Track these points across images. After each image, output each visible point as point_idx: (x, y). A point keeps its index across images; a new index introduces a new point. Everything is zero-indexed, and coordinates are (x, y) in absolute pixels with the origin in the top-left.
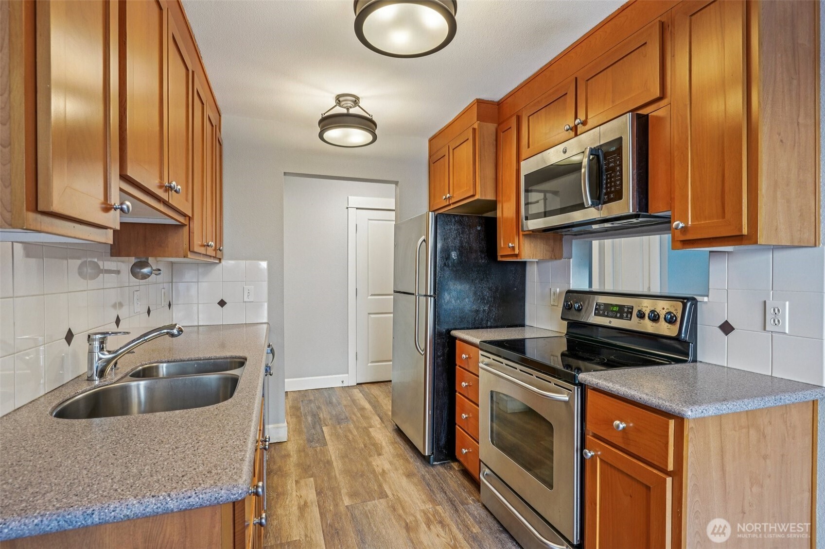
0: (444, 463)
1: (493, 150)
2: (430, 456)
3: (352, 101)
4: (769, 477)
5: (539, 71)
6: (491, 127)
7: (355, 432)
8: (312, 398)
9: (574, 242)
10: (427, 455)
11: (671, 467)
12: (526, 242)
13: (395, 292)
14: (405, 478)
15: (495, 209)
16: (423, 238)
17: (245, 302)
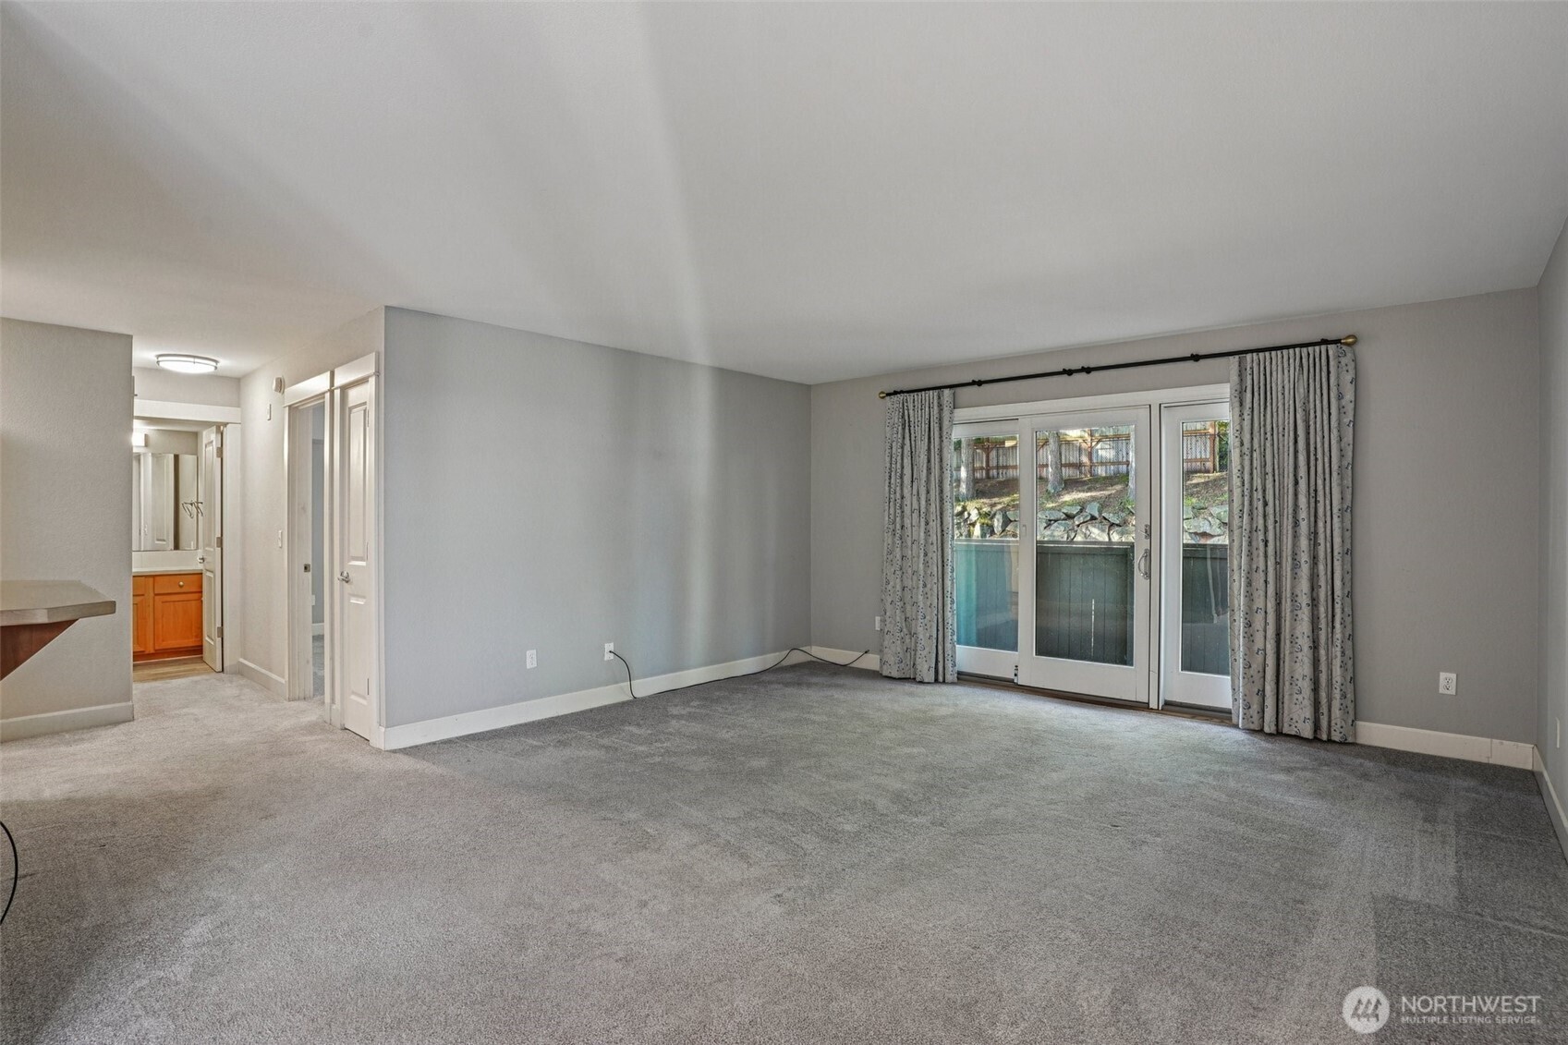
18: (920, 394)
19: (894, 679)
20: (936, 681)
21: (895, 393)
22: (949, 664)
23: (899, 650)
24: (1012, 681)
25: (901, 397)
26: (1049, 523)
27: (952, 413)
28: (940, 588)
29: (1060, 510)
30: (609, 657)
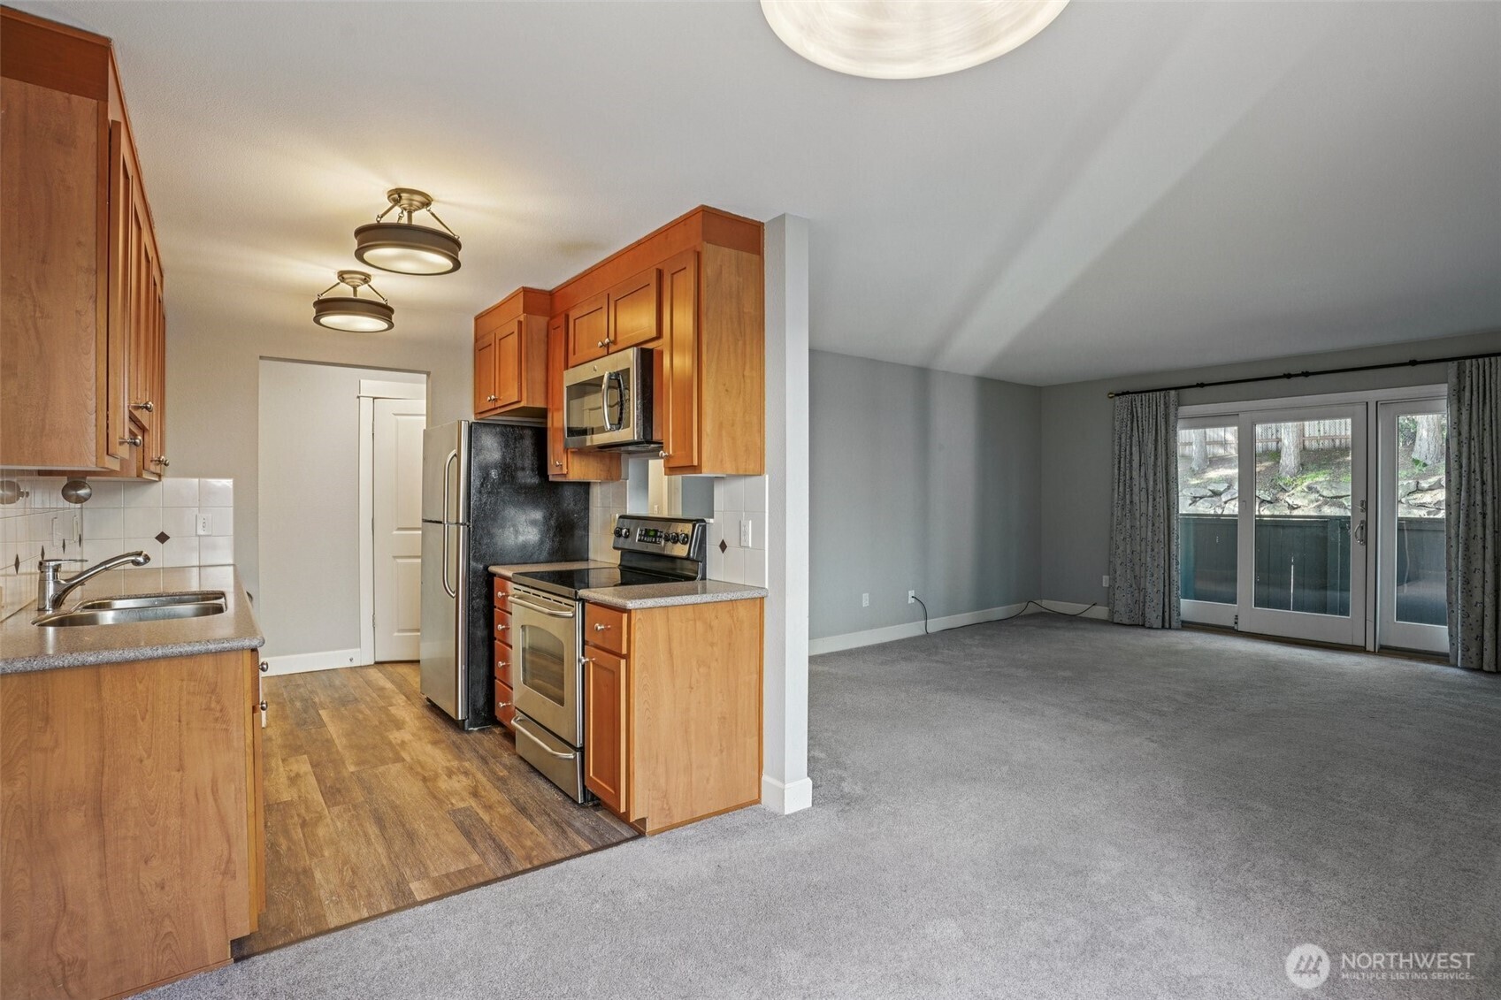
0: (484, 729)
1: (543, 347)
2: (464, 721)
3: (361, 279)
4: (717, 660)
5: (584, 272)
6: (541, 321)
7: (368, 712)
8: (301, 682)
9: (630, 461)
10: (460, 718)
11: (624, 651)
12: (575, 461)
13: (425, 521)
14: (430, 746)
15: (545, 417)
16: (454, 452)
17: (199, 536)
18: (1147, 394)
19: (1125, 625)
20: (1163, 627)
21: (1124, 394)
22: (1174, 614)
23: (1129, 602)
24: (1233, 628)
25: (1129, 397)
26: (1195, 500)
27: (1177, 410)
28: (1166, 552)
29: (1205, 487)
30: (911, 601)
